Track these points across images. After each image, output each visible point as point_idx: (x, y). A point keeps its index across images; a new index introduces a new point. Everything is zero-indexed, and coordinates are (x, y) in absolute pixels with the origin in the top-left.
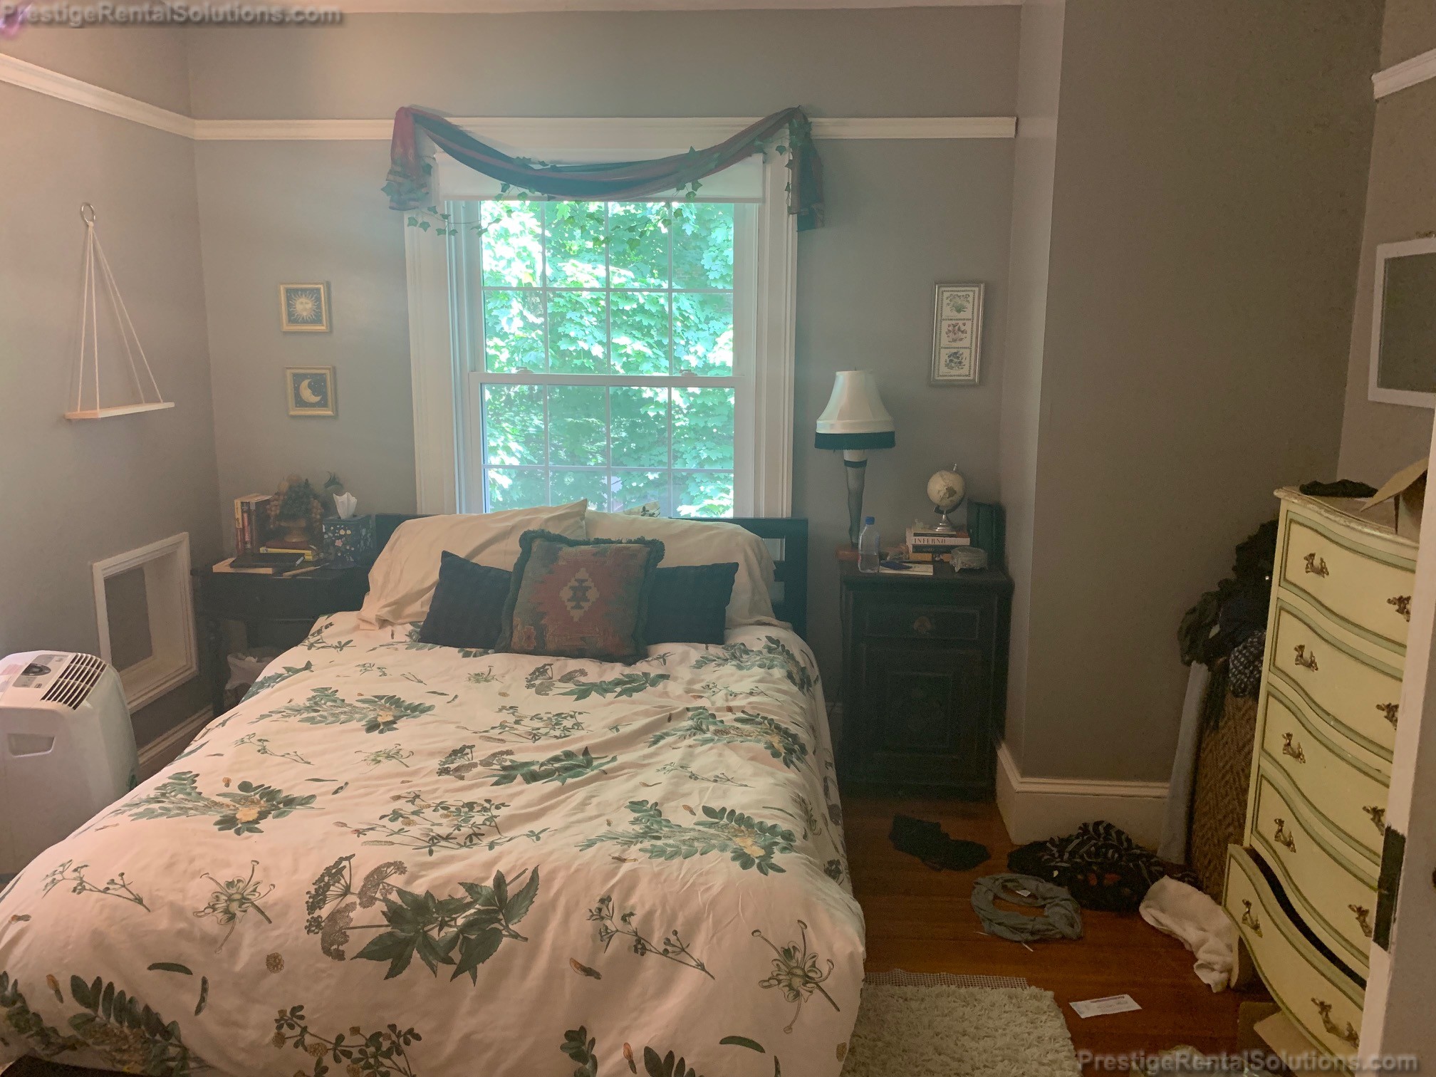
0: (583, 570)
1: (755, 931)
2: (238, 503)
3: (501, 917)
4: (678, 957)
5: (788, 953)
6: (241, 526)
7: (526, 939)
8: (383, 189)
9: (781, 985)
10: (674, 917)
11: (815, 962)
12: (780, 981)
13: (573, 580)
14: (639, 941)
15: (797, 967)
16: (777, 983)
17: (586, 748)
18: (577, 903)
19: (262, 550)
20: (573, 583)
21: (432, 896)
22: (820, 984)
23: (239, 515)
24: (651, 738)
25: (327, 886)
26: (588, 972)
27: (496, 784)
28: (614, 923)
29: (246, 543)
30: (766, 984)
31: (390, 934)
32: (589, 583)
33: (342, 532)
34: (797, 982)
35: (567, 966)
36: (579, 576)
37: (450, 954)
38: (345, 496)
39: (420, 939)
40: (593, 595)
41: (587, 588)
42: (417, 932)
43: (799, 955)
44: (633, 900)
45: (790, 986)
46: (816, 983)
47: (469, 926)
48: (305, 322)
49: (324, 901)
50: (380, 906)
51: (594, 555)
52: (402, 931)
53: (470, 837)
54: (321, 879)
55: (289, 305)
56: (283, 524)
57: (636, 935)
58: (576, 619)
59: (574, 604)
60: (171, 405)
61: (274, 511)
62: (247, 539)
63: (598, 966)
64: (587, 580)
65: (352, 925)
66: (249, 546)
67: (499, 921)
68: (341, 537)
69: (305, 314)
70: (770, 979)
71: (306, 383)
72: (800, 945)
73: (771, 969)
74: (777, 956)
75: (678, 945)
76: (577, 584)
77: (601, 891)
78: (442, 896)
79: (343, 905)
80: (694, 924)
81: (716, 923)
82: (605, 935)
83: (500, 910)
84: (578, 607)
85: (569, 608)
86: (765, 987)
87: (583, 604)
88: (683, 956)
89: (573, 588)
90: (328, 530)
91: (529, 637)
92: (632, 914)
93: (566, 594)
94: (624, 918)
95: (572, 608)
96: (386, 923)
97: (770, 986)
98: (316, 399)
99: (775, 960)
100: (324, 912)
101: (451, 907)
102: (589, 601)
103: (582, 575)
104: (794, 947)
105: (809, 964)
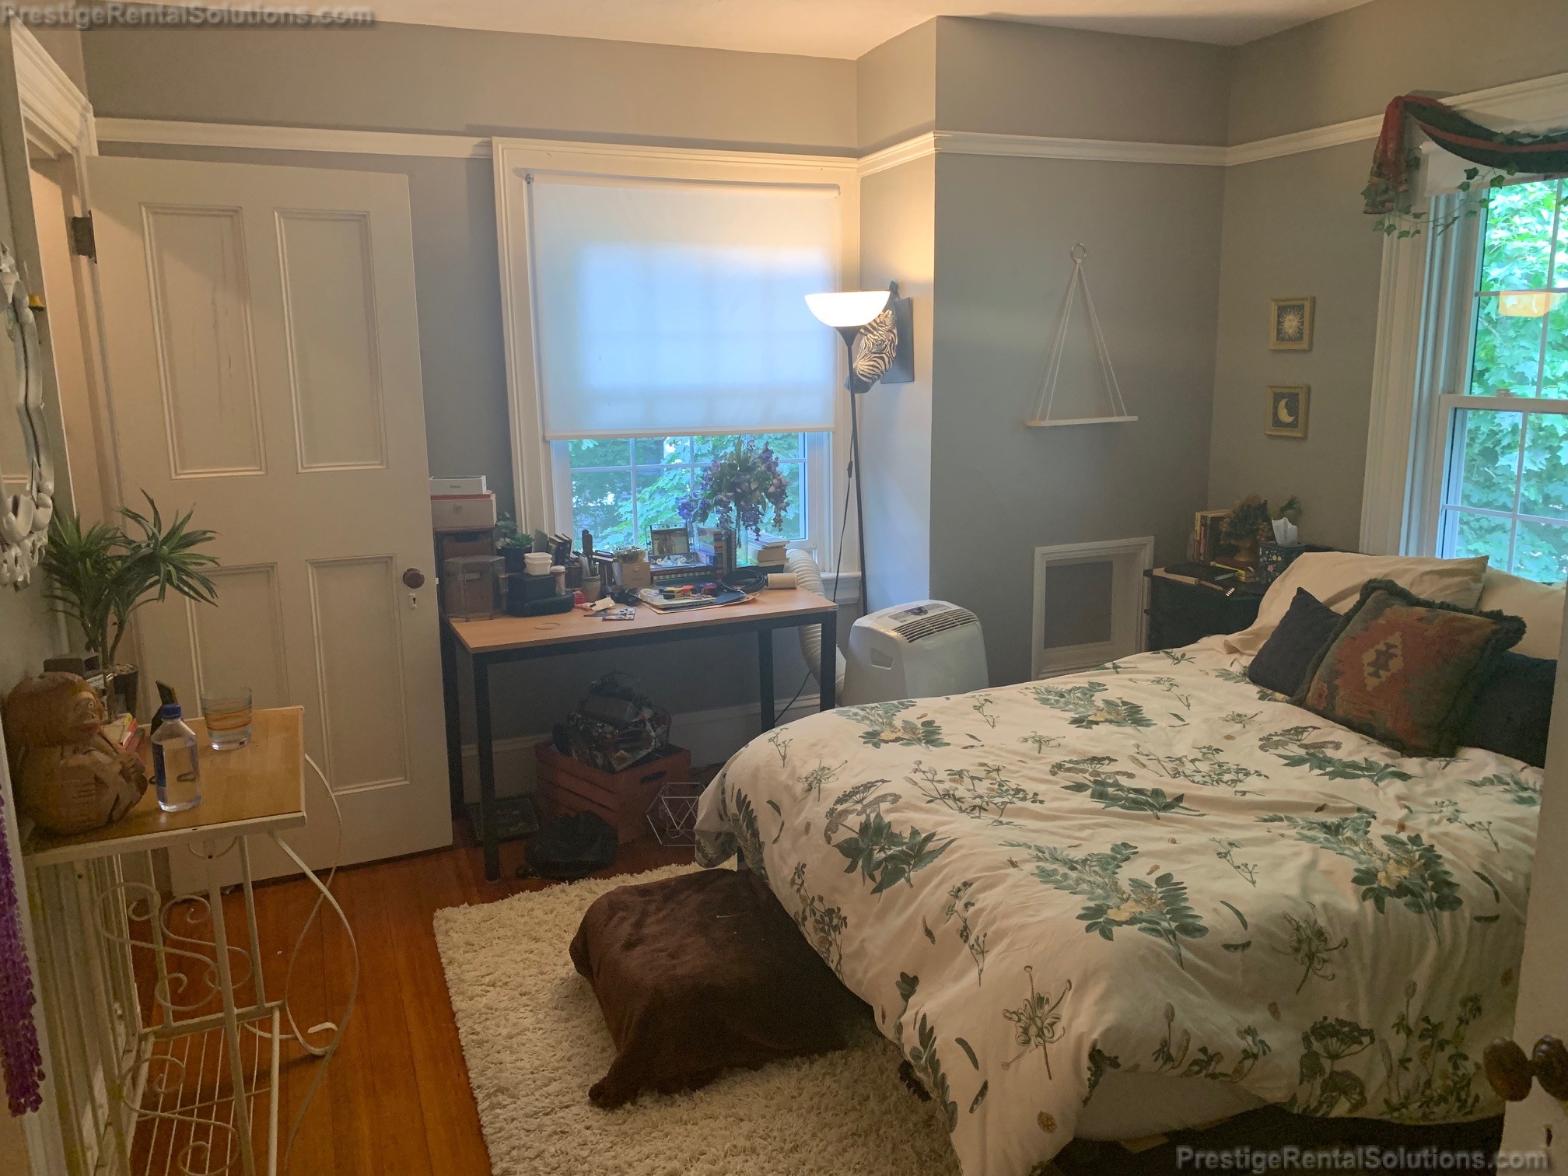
0: (1398, 634)
1: (1029, 967)
2: (1198, 515)
3: (912, 862)
4: (978, 957)
5: (1040, 1001)
6: (1198, 538)
7: (912, 886)
8: (1362, 193)
9: (1019, 1024)
10: (993, 922)
11: (1055, 1023)
12: (1020, 1020)
13: (1382, 642)
14: (966, 928)
15: (1040, 1018)
16: (1017, 1019)
17: (1183, 795)
18: (951, 878)
19: (1212, 563)
20: (1381, 647)
21: (890, 827)
22: (1047, 1044)
23: (1198, 528)
24: (1266, 815)
25: (858, 793)
26: (929, 933)
27: (1066, 788)
28: (959, 905)
29: (1200, 555)
30: (1008, 1015)
31: (856, 840)
32: (1398, 651)
33: (1274, 558)
34: (1033, 1030)
35: (920, 921)
36: (1391, 640)
37: (874, 873)
38: (1282, 521)
39: (867, 852)
40: (1396, 664)
41: (1393, 656)
42: (868, 847)
43: (1047, 1008)
44: (981, 896)
45: (1026, 1031)
46: (1045, 1041)
47: (891, 858)
48: (1290, 339)
49: (847, 801)
50: (863, 818)
51: (1421, 619)
52: (863, 841)
53: (974, 808)
54: (858, 788)
55: (1279, 323)
56: (1233, 542)
57: (965, 922)
58: (1369, 688)
59: (1371, 670)
60: (1135, 418)
61: (1224, 527)
62: (1202, 552)
63: (936, 934)
64: (1396, 647)
65: (844, 823)
66: (1202, 558)
67: (909, 864)
68: (1273, 562)
69: (1290, 331)
70: (1014, 1012)
71: (1283, 403)
72: (1053, 1002)
73: (1018, 1005)
74: (1029, 997)
75: (982, 945)
76: (1384, 649)
77: (969, 876)
78: (895, 830)
79: (851, 808)
80: (1000, 935)
81: (1011, 944)
82: (949, 909)
83: (914, 857)
84: (1376, 674)
85: (1365, 674)
86: (1006, 1017)
87: (1382, 673)
88: (980, 957)
89: (1379, 653)
90: (1263, 553)
91: (1320, 696)
92: (973, 905)
93: (1369, 656)
94: (967, 905)
95: (1369, 674)
96: (858, 831)
97: (1010, 1019)
98: (1290, 419)
99: (1026, 999)
100: (840, 808)
101: (894, 839)
102: (1389, 670)
103: (1395, 639)
104: (1048, 999)
105: (1048, 1021)
